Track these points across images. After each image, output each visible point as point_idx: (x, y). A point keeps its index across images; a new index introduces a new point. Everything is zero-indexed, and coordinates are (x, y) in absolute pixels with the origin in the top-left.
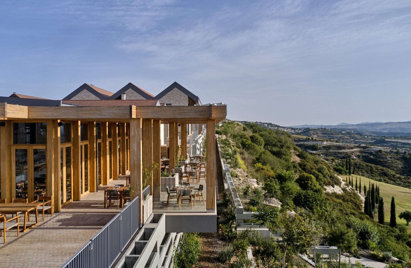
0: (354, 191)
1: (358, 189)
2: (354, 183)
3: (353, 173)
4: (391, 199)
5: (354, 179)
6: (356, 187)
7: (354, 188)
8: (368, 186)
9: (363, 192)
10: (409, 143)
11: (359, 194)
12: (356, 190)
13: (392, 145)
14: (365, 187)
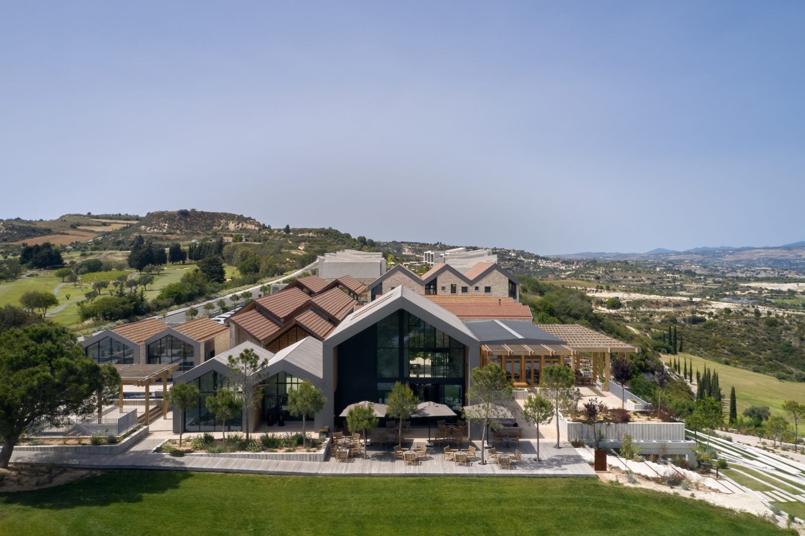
0: (683, 380)
1: (688, 377)
2: (682, 366)
3: (681, 350)
4: (730, 389)
5: (682, 361)
6: (685, 374)
7: (682, 375)
8: (702, 372)
9: (695, 381)
10: (782, 291)
11: (689, 384)
12: (686, 378)
13: (751, 293)
14: (698, 374)
